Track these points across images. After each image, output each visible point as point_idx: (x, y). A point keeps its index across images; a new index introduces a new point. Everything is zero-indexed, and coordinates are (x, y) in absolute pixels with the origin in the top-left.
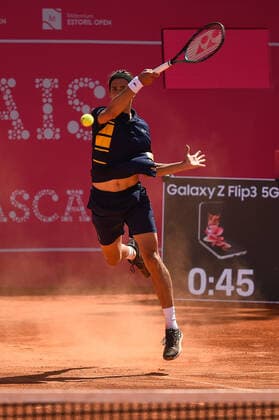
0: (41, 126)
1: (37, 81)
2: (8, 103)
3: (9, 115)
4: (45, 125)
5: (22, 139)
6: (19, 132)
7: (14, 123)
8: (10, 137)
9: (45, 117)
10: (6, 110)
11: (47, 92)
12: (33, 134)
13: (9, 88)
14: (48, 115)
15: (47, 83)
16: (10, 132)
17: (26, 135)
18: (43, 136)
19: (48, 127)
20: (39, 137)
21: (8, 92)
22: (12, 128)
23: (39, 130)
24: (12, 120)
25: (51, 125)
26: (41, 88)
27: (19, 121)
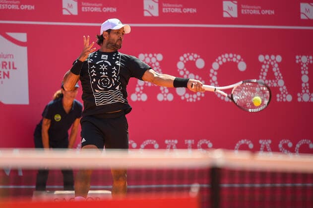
0: (301, 92)
1: (297, 57)
2: (276, 74)
3: (277, 83)
4: (303, 91)
5: (286, 101)
6: (284, 96)
7: (281, 89)
8: (278, 100)
9: (303, 85)
10: (275, 79)
11: (304, 66)
12: (295, 97)
13: (277, 63)
14: (306, 84)
15: (304, 59)
16: (278, 96)
17: (289, 98)
18: (302, 99)
19: (306, 92)
20: (299, 100)
21: (276, 65)
22: (280, 93)
23: (299, 95)
24: (279, 87)
25: (308, 91)
26: (300, 63)
27: (285, 88)
